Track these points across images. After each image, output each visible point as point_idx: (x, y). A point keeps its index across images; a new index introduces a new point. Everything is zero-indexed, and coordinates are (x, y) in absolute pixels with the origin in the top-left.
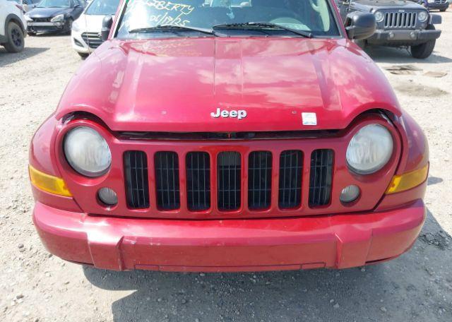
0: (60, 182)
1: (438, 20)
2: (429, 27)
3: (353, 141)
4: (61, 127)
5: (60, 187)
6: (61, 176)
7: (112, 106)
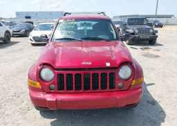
0: (38, 84)
1: (157, 32)
2: (154, 34)
3: (121, 70)
4: (39, 68)
5: (38, 85)
6: (39, 81)
7: (54, 62)
